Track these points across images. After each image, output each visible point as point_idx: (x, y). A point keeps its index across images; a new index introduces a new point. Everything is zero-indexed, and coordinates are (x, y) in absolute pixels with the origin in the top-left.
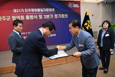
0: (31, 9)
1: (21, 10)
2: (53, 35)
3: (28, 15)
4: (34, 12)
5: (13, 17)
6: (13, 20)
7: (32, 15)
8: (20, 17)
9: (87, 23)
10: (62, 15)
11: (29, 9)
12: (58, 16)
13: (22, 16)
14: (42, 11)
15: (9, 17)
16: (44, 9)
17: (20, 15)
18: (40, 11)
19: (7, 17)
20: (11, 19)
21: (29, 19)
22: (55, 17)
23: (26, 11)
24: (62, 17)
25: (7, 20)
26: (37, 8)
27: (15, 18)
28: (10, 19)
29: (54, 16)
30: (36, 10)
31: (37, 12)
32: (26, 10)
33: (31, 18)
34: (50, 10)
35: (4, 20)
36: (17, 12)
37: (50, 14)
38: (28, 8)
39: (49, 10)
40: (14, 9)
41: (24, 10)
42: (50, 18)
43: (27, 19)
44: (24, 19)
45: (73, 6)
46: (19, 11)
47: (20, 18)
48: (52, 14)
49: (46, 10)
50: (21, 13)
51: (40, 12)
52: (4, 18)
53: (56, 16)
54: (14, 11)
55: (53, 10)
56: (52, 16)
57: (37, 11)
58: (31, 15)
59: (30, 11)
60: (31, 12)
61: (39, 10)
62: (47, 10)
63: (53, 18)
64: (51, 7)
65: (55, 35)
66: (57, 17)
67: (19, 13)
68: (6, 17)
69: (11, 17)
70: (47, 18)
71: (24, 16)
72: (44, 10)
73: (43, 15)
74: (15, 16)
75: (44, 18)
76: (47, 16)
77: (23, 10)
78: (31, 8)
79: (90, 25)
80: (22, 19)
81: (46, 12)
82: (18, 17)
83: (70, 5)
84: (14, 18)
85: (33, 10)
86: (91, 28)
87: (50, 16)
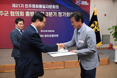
0: (32, 5)
1: (21, 5)
2: (55, 36)
3: (28, 11)
4: (36, 8)
5: (11, 12)
6: (11, 15)
7: (33, 11)
8: (19, 13)
9: (94, 24)
10: (67, 13)
11: (30, 5)
12: (63, 14)
13: (21, 12)
14: (44, 7)
15: (8, 12)
16: (47, 5)
17: (20, 11)
18: (42, 7)
19: (5, 11)
20: (9, 14)
21: (29, 15)
22: (59, 16)
23: (26, 7)
24: (67, 16)
25: (5, 15)
26: (39, 4)
27: (14, 13)
28: (7, 14)
29: (57, 14)
30: (37, 6)
31: (39, 9)
32: (26, 5)
33: (31, 15)
34: (54, 7)
35: (2, 15)
36: (16, 7)
37: (53, 11)
38: (28, 3)
39: (52, 7)
40: (13, 4)
41: (24, 5)
42: (53, 16)
43: (26, 16)
44: (23, 15)
45: (81, 3)
46: (18, 6)
47: (20, 15)
48: (55, 11)
49: (48, 6)
50: (20, 8)
51: (42, 9)
52: (1, 13)
53: (60, 14)
54: (13, 6)
55: (57, 7)
56: (55, 13)
57: (39, 7)
58: (31, 11)
59: (30, 7)
60: (32, 8)
61: (40, 6)
62: (50, 7)
63: (56, 16)
64: (55, 4)
65: (57, 36)
66: (61, 16)
67: (18, 8)
68: (3, 12)
69: (9, 13)
70: (49, 16)
71: (23, 12)
72: (47, 7)
73: (45, 12)
74: (14, 12)
75: (46, 15)
76: (49, 13)
77: (22, 5)
78: (32, 3)
79: (97, 27)
80: (21, 15)
81: (49, 9)
82: (16, 13)
83: (78, 2)
84: (12, 14)
85: (34, 6)
86: (98, 30)
87: (53, 14)
